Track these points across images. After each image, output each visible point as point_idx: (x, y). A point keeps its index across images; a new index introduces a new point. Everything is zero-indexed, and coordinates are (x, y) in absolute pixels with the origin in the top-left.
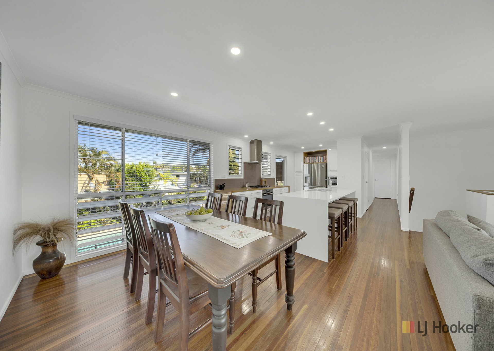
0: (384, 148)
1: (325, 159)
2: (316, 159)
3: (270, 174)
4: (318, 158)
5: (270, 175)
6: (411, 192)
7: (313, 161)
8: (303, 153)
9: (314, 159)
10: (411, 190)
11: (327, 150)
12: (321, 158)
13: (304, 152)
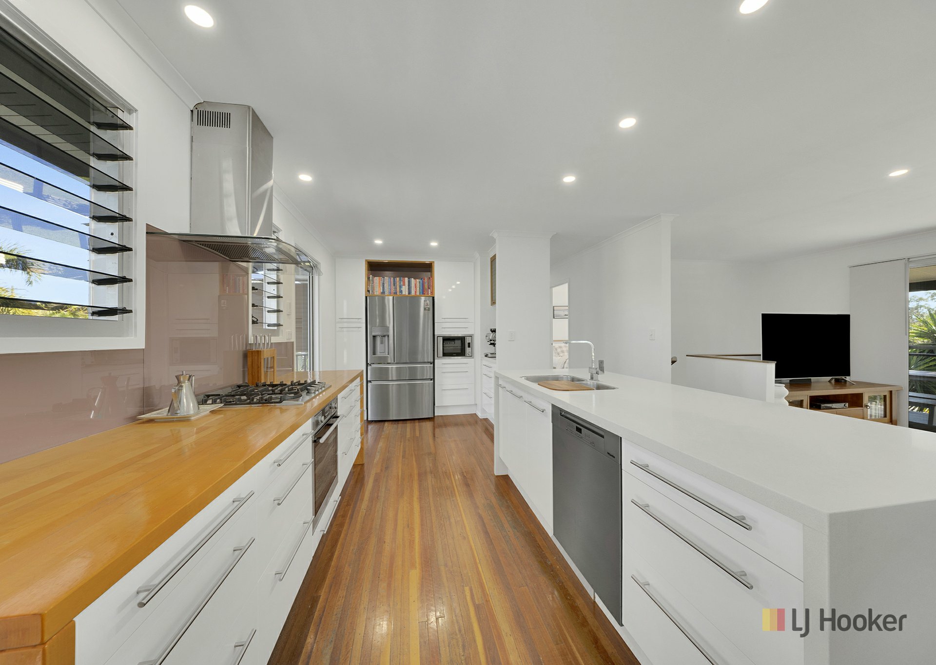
1: (428, 289)
2: (404, 285)
3: (278, 325)
4: (409, 282)
5: (278, 330)
7: (396, 288)
8: (364, 261)
9: (398, 283)
11: (434, 262)
12: (418, 283)
13: (366, 260)
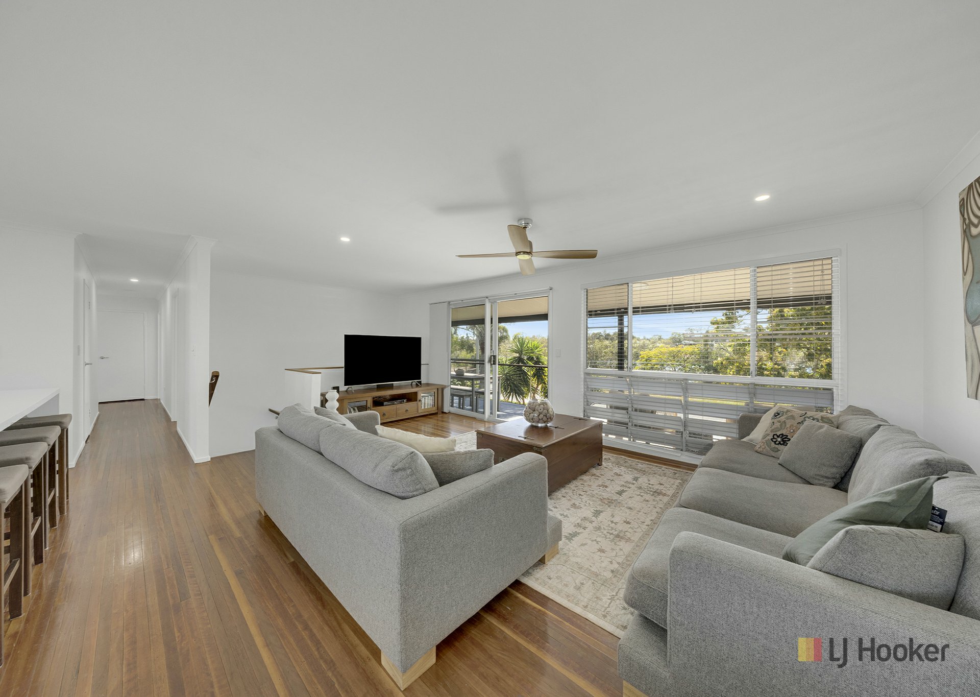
0: (134, 280)
6: (212, 380)
10: (212, 377)
